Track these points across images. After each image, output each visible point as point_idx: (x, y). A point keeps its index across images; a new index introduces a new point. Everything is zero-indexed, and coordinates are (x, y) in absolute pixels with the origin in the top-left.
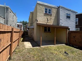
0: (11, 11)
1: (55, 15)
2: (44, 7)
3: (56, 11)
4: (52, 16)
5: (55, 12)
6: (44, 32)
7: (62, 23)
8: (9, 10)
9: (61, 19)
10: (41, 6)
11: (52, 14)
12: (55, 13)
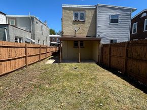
0: (38, 21)
1: (90, 21)
2: (72, 12)
3: (93, 13)
4: (86, 22)
5: (90, 15)
6: (74, 47)
7: (101, 33)
8: (35, 20)
9: (99, 27)
10: (68, 11)
11: (86, 20)
12: (92, 18)
